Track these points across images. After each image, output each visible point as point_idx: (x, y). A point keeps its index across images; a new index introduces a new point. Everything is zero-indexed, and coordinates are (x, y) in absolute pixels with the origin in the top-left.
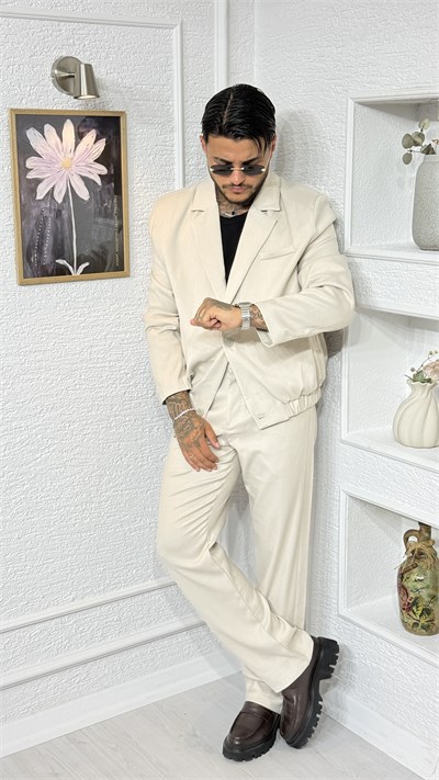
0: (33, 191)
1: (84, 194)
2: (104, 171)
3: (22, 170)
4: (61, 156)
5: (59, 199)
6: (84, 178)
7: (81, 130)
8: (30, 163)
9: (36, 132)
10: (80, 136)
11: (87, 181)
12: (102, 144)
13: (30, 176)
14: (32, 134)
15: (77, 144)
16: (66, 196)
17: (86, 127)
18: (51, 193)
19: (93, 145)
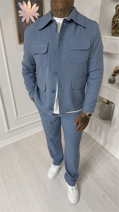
0: (21, 20)
1: (33, 21)
2: (38, 14)
3: (17, 14)
4: (27, 10)
5: (28, 22)
6: (34, 17)
7: (32, 3)
8: (20, 12)
9: (21, 3)
10: (32, 5)
11: (35, 18)
12: (38, 8)
13: (20, 15)
14: (19, 4)
15: (31, 7)
16: (29, 21)
17: (34, 2)
18: (25, 20)
19: (35, 8)
